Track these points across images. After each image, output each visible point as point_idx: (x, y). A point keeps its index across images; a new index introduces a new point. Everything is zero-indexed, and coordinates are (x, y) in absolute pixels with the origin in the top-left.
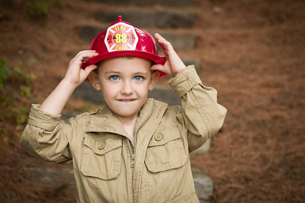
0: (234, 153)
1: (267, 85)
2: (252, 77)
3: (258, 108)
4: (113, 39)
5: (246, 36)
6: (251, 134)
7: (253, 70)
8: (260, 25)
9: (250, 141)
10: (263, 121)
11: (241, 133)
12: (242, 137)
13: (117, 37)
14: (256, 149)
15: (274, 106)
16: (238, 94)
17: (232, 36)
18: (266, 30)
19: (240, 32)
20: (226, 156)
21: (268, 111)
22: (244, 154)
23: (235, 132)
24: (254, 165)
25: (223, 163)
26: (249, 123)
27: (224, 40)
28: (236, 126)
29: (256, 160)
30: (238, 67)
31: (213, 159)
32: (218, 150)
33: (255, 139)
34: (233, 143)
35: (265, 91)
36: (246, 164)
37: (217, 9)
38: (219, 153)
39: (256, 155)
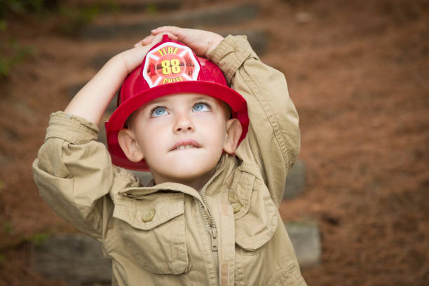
0: (363, 256)
1: (406, 131)
2: (376, 121)
3: (394, 172)
4: (158, 69)
5: (357, 54)
6: (388, 219)
7: (378, 110)
8: (380, 30)
9: (389, 231)
10: (407, 194)
11: (371, 220)
12: (374, 226)
13: (163, 65)
14: (401, 243)
15: (421, 165)
16: (358, 154)
17: (334, 57)
18: (391, 37)
19: (345, 48)
20: (350, 264)
21: (413, 174)
22: (382, 255)
23: (360, 220)
24: (401, 272)
25: (347, 276)
26: (382, 201)
27: (319, 66)
28: (361, 210)
29: (404, 261)
30: (351, 108)
31: (330, 273)
32: (335, 256)
33: (397, 226)
34: (359, 241)
35: (402, 141)
36: (387, 272)
37: (302, 16)
38: (338, 260)
39: (403, 253)
